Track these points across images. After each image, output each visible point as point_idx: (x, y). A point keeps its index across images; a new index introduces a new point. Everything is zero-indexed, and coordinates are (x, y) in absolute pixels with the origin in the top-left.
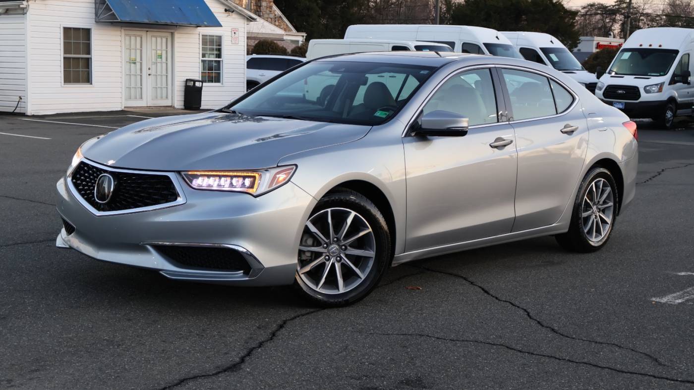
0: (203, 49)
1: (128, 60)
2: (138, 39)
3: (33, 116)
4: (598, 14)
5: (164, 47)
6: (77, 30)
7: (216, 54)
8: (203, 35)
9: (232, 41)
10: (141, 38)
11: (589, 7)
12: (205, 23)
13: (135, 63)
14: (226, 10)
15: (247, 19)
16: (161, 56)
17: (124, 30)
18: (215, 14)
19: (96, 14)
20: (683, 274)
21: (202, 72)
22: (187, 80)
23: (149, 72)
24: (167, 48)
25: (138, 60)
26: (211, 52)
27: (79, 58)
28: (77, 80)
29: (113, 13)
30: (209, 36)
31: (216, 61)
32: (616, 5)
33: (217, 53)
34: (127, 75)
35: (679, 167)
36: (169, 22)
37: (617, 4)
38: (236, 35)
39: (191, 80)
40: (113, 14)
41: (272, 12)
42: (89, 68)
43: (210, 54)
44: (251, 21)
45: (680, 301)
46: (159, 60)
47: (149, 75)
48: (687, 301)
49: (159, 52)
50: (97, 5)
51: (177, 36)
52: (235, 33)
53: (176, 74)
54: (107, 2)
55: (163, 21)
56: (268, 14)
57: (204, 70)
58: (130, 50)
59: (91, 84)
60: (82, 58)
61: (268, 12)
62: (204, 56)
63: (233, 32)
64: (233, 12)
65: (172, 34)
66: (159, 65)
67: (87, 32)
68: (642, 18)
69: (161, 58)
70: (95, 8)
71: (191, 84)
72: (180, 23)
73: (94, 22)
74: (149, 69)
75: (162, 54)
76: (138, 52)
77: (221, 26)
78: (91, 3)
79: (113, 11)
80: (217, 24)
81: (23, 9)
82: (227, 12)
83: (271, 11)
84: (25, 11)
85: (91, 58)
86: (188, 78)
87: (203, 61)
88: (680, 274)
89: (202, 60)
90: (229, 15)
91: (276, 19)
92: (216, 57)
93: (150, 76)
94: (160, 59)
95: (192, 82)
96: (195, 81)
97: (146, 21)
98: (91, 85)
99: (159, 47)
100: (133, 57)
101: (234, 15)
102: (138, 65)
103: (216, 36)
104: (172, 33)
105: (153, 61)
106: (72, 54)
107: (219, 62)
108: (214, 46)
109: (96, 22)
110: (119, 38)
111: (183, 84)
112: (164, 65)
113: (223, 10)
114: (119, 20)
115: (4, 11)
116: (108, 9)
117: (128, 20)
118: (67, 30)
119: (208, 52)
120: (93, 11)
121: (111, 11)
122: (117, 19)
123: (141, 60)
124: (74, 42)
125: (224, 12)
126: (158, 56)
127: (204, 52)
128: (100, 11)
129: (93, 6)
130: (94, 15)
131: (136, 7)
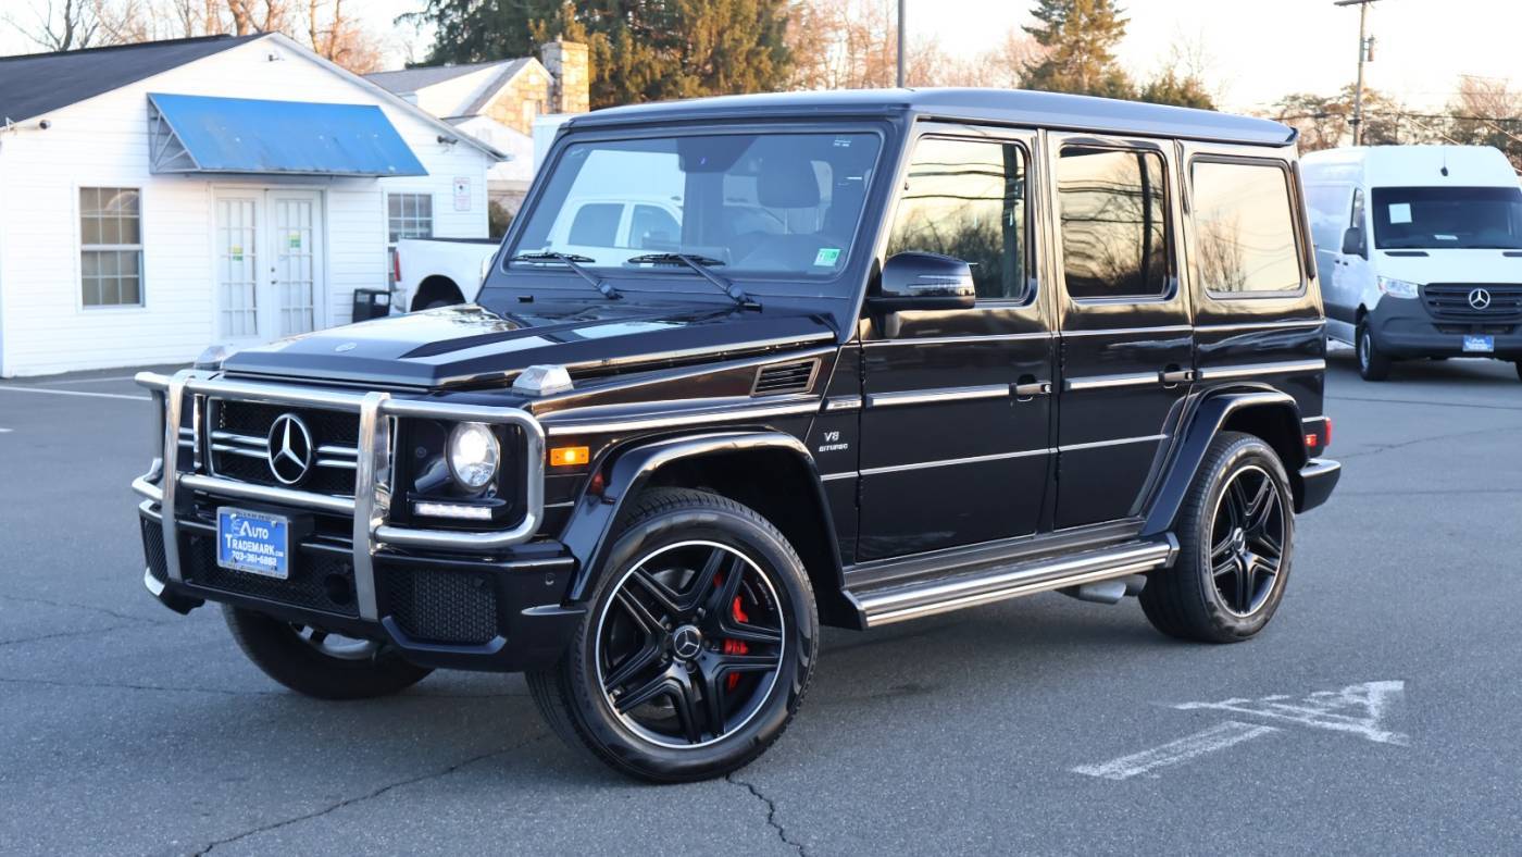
0: (392, 224)
1: (226, 253)
2: (247, 207)
3: (16, 380)
4: (1306, 116)
5: (305, 223)
6: (109, 191)
7: (422, 234)
8: (390, 195)
9: (455, 205)
10: (253, 204)
11: (1288, 102)
12: (394, 168)
13: (240, 258)
14: (440, 140)
15: (489, 156)
16: (297, 243)
17: (215, 188)
18: (413, 148)
19: (152, 156)
20: (1190, 706)
22: (357, 291)
23: (274, 276)
24: (311, 224)
25: (247, 252)
26: (410, 230)
27: (113, 253)
28: (112, 298)
29: (187, 153)
30: (404, 195)
32: (1344, 96)
33: (425, 230)
34: (223, 284)
36: (309, 169)
37: (1345, 92)
38: (465, 192)
39: (364, 291)
40: (186, 157)
42: (137, 272)
43: (406, 234)
44: (497, 161)
45: (1135, 771)
46: (294, 250)
47: (273, 283)
48: (1152, 771)
49: (294, 233)
50: (154, 137)
51: (332, 197)
52: (461, 187)
53: (334, 279)
54: (174, 131)
55: (296, 168)
58: (229, 230)
59: (144, 306)
60: (122, 252)
62: (393, 238)
63: (458, 186)
64: (454, 142)
65: (322, 193)
66: (294, 261)
67: (132, 195)
68: (1402, 121)
69: (298, 246)
70: (150, 144)
71: (365, 299)
72: (334, 171)
73: (148, 174)
74: (273, 270)
75: (299, 236)
76: (248, 234)
77: (427, 174)
78: (140, 134)
79: (187, 150)
80: (418, 170)
82: (443, 143)
85: (142, 251)
86: (360, 287)
87: (391, 249)
88: (1182, 707)
89: (389, 248)
90: (447, 150)
93: (275, 285)
94: (297, 249)
95: (368, 296)
96: (373, 294)
97: (260, 169)
98: (143, 309)
99: (293, 223)
100: (236, 245)
101: (458, 149)
102: (247, 261)
103: (420, 195)
104: (322, 191)
105: (282, 252)
106: (99, 243)
108: (416, 216)
109: (153, 174)
110: (203, 207)
111: (350, 300)
112: (306, 260)
113: (435, 140)
114: (199, 169)
116: (176, 145)
117: (218, 167)
118: (83, 190)
119: (403, 230)
120: (146, 149)
121: (183, 149)
122: (194, 166)
123: (253, 250)
124: (103, 219)
125: (437, 143)
126: (293, 241)
127: (395, 231)
128: (160, 150)
129: (145, 139)
130: (147, 158)
131: (237, 139)
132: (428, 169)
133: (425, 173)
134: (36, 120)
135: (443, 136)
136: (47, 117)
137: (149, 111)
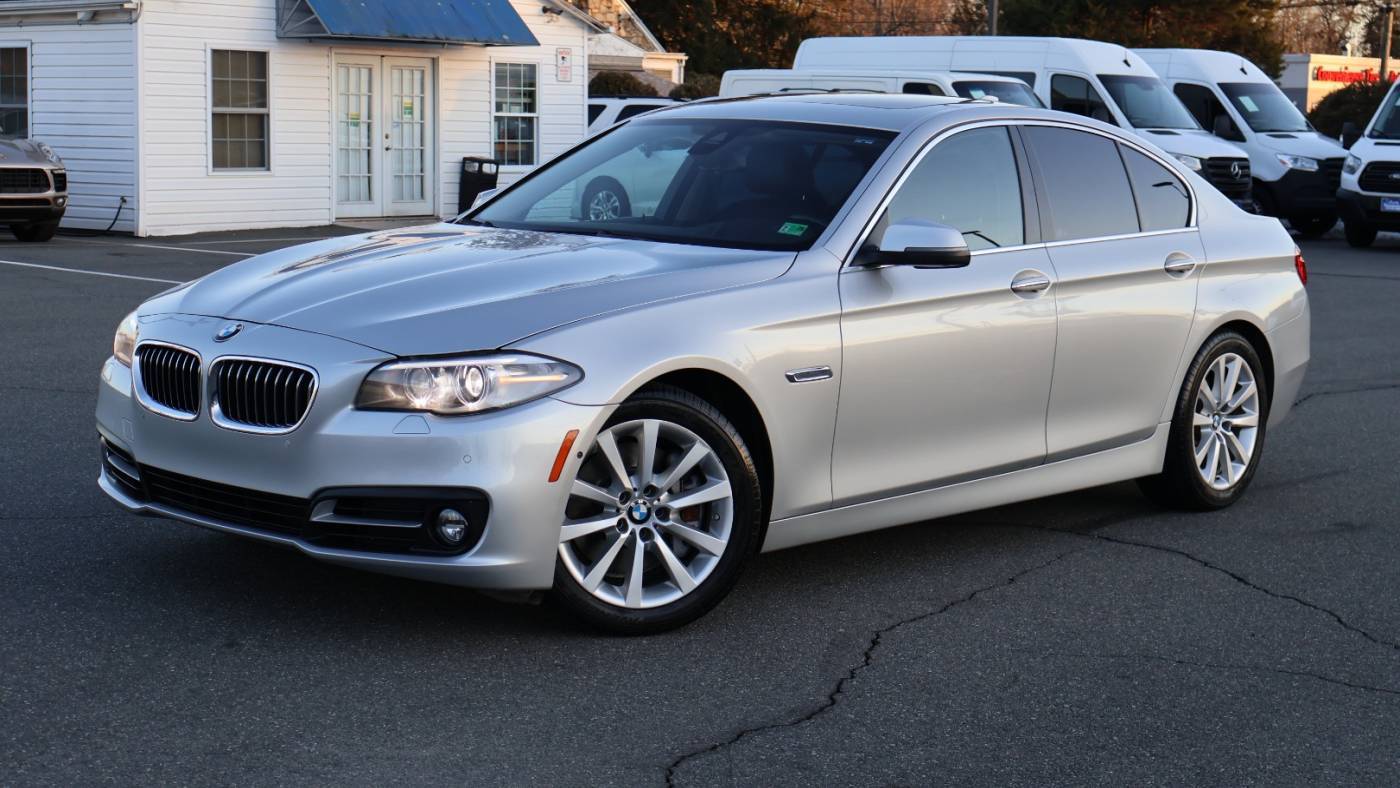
0: (499, 93)
1: (343, 117)
2: (365, 73)
3: (151, 239)
5: (417, 90)
6: (239, 54)
7: (525, 104)
8: (497, 64)
9: (557, 76)
10: (370, 70)
12: (505, 37)
13: (357, 125)
14: (545, 10)
15: (590, 27)
16: (411, 110)
17: (336, 53)
18: (522, 18)
19: (279, 21)
21: (495, 143)
22: (465, 159)
23: (387, 142)
24: (423, 92)
25: (364, 118)
26: (514, 100)
27: (241, 115)
28: (239, 163)
29: (316, 18)
30: (511, 65)
31: (524, 119)
33: (527, 100)
34: (341, 149)
36: (431, 36)
38: (567, 63)
39: (473, 160)
40: (316, 22)
41: (613, 10)
42: (262, 136)
43: (512, 104)
44: (597, 32)
46: (407, 117)
47: (387, 149)
49: (407, 101)
50: (282, 2)
51: (443, 64)
52: (563, 58)
53: (443, 146)
55: (419, 35)
56: (604, 14)
57: (499, 138)
58: (348, 95)
59: (269, 169)
60: (250, 115)
62: (499, 107)
63: (560, 57)
64: (560, 12)
65: (434, 62)
66: (406, 127)
67: (260, 59)
69: (411, 113)
70: (278, 9)
71: (474, 167)
72: (453, 37)
73: (275, 39)
74: (387, 137)
75: (412, 104)
76: (364, 100)
77: (539, 44)
79: (316, 15)
80: (529, 39)
81: (130, 11)
82: (548, 14)
84: (134, 16)
85: (268, 115)
86: (468, 155)
87: (498, 119)
89: (496, 117)
90: (552, 21)
92: (525, 111)
93: (389, 152)
94: (410, 116)
95: (477, 165)
96: (481, 162)
97: (384, 35)
98: (267, 173)
99: (406, 90)
100: (353, 111)
101: (562, 20)
102: (364, 128)
103: (524, 65)
104: (433, 59)
105: (396, 119)
106: (228, 106)
107: (530, 120)
108: (521, 86)
109: (278, 37)
110: (326, 72)
111: (457, 168)
112: (417, 128)
113: (540, 10)
114: (329, 34)
115: (89, 16)
116: (305, 10)
117: (346, 33)
118: (216, 53)
119: (508, 100)
120: (273, 14)
121: (312, 13)
122: (325, 32)
123: (369, 117)
124: (232, 82)
125: (541, 13)
126: (407, 108)
127: (500, 100)
128: (287, 16)
129: (273, 3)
130: (274, 23)
131: (363, 4)
132: (540, 41)
133: (536, 43)
135: (548, 6)
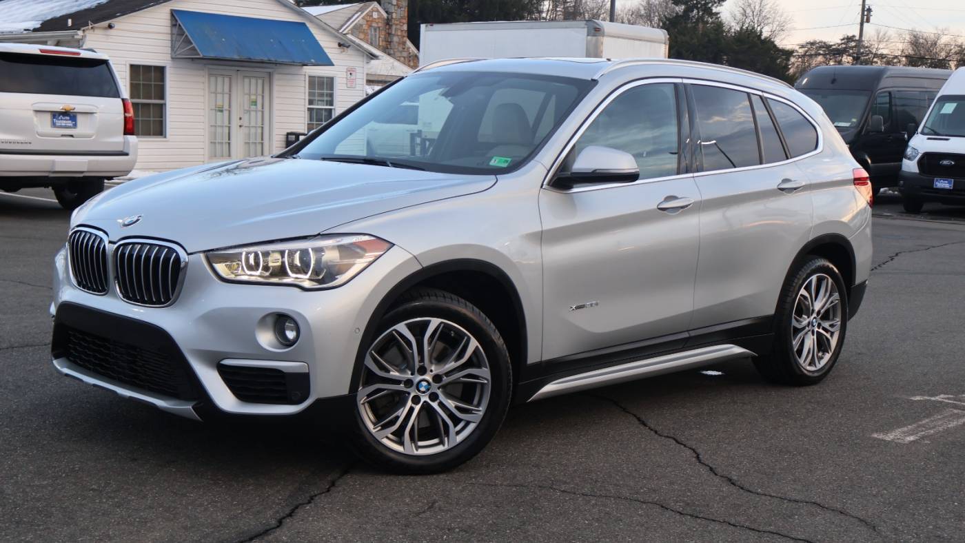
0: (310, 94)
1: (214, 107)
2: (227, 80)
4: (820, 55)
5: (260, 91)
6: (147, 68)
7: (327, 101)
8: (310, 77)
9: (347, 84)
10: (230, 78)
11: (809, 46)
12: (313, 60)
13: (222, 111)
14: (340, 45)
15: (368, 55)
16: (255, 103)
17: (208, 68)
18: (324, 49)
19: (173, 47)
20: (918, 398)
21: (308, 124)
22: (288, 134)
23: (241, 122)
24: (263, 92)
25: (226, 107)
26: (321, 98)
27: (149, 105)
28: (147, 132)
29: (194, 47)
30: (318, 77)
31: (326, 109)
32: (842, 44)
33: (329, 99)
34: (211, 126)
35: (918, 250)
36: (265, 59)
37: (843, 41)
38: (353, 77)
39: (292, 134)
40: (194, 49)
42: (162, 117)
43: (318, 101)
44: (372, 59)
45: (912, 438)
46: (253, 107)
47: (240, 126)
48: (923, 438)
49: (253, 97)
50: (174, 36)
51: (276, 76)
52: (351, 74)
53: (275, 125)
54: (187, 33)
55: (258, 58)
57: (311, 121)
58: (216, 94)
59: (165, 137)
60: (154, 104)
61: (400, 49)
62: (311, 102)
63: (349, 73)
64: (348, 47)
65: (270, 75)
66: (253, 114)
67: (160, 70)
68: (875, 60)
69: (256, 105)
70: (172, 41)
71: (292, 138)
72: (280, 60)
73: (170, 59)
74: (240, 119)
75: (256, 99)
76: (226, 97)
77: (333, 65)
78: (166, 34)
79: (194, 45)
80: (328, 62)
81: (78, 41)
82: (342, 47)
83: (404, 49)
84: (81, 44)
85: (165, 104)
86: (289, 131)
87: (309, 109)
88: (913, 398)
90: (344, 51)
91: (410, 59)
92: (327, 105)
93: (242, 128)
95: (294, 136)
96: (298, 135)
97: (236, 57)
98: (164, 139)
99: (253, 91)
100: (219, 103)
101: (350, 51)
102: (226, 114)
103: (327, 78)
104: (270, 73)
105: (246, 108)
106: (139, 98)
107: (331, 110)
108: (323, 87)
109: (172, 58)
110: (202, 79)
111: (283, 138)
112: (260, 114)
113: (337, 46)
114: (201, 56)
115: (54, 43)
116: (188, 42)
117: (212, 55)
118: (132, 66)
119: (316, 98)
120: (169, 44)
121: (191, 43)
122: (199, 55)
123: (230, 106)
124: (143, 84)
126: (252, 102)
127: (312, 98)
128: (178, 44)
129: (169, 37)
130: (170, 49)
131: (223, 40)
132: (334, 63)
133: (332, 64)
134: (106, 23)
135: (342, 43)
136: (112, 21)
137: (171, 20)
